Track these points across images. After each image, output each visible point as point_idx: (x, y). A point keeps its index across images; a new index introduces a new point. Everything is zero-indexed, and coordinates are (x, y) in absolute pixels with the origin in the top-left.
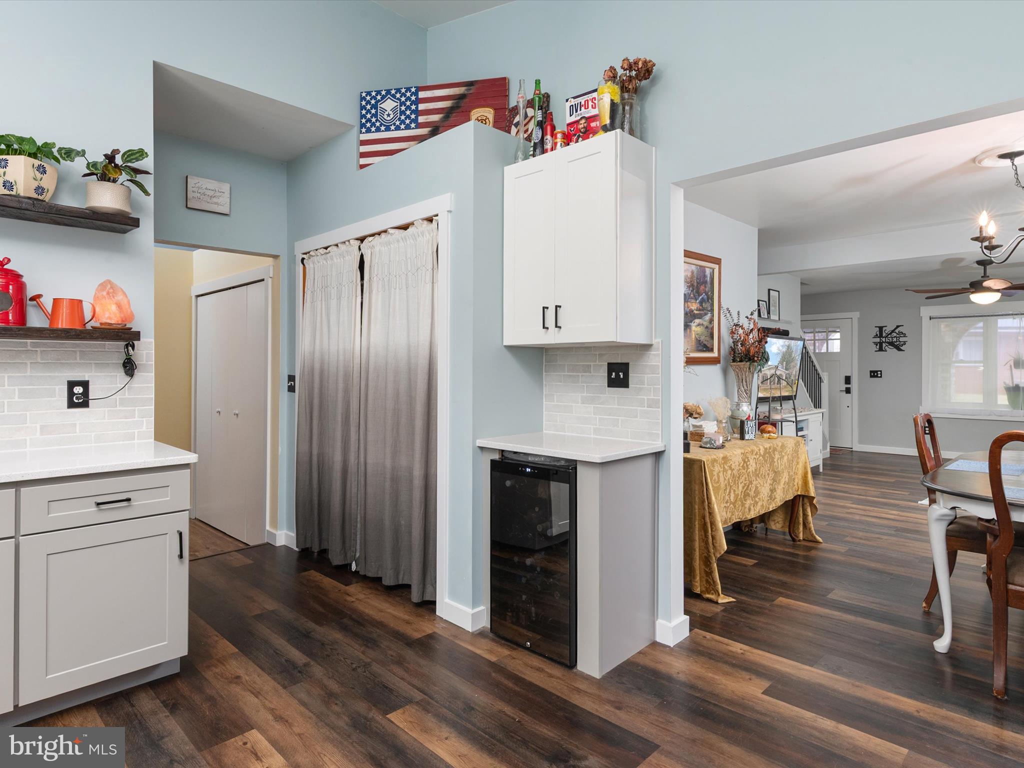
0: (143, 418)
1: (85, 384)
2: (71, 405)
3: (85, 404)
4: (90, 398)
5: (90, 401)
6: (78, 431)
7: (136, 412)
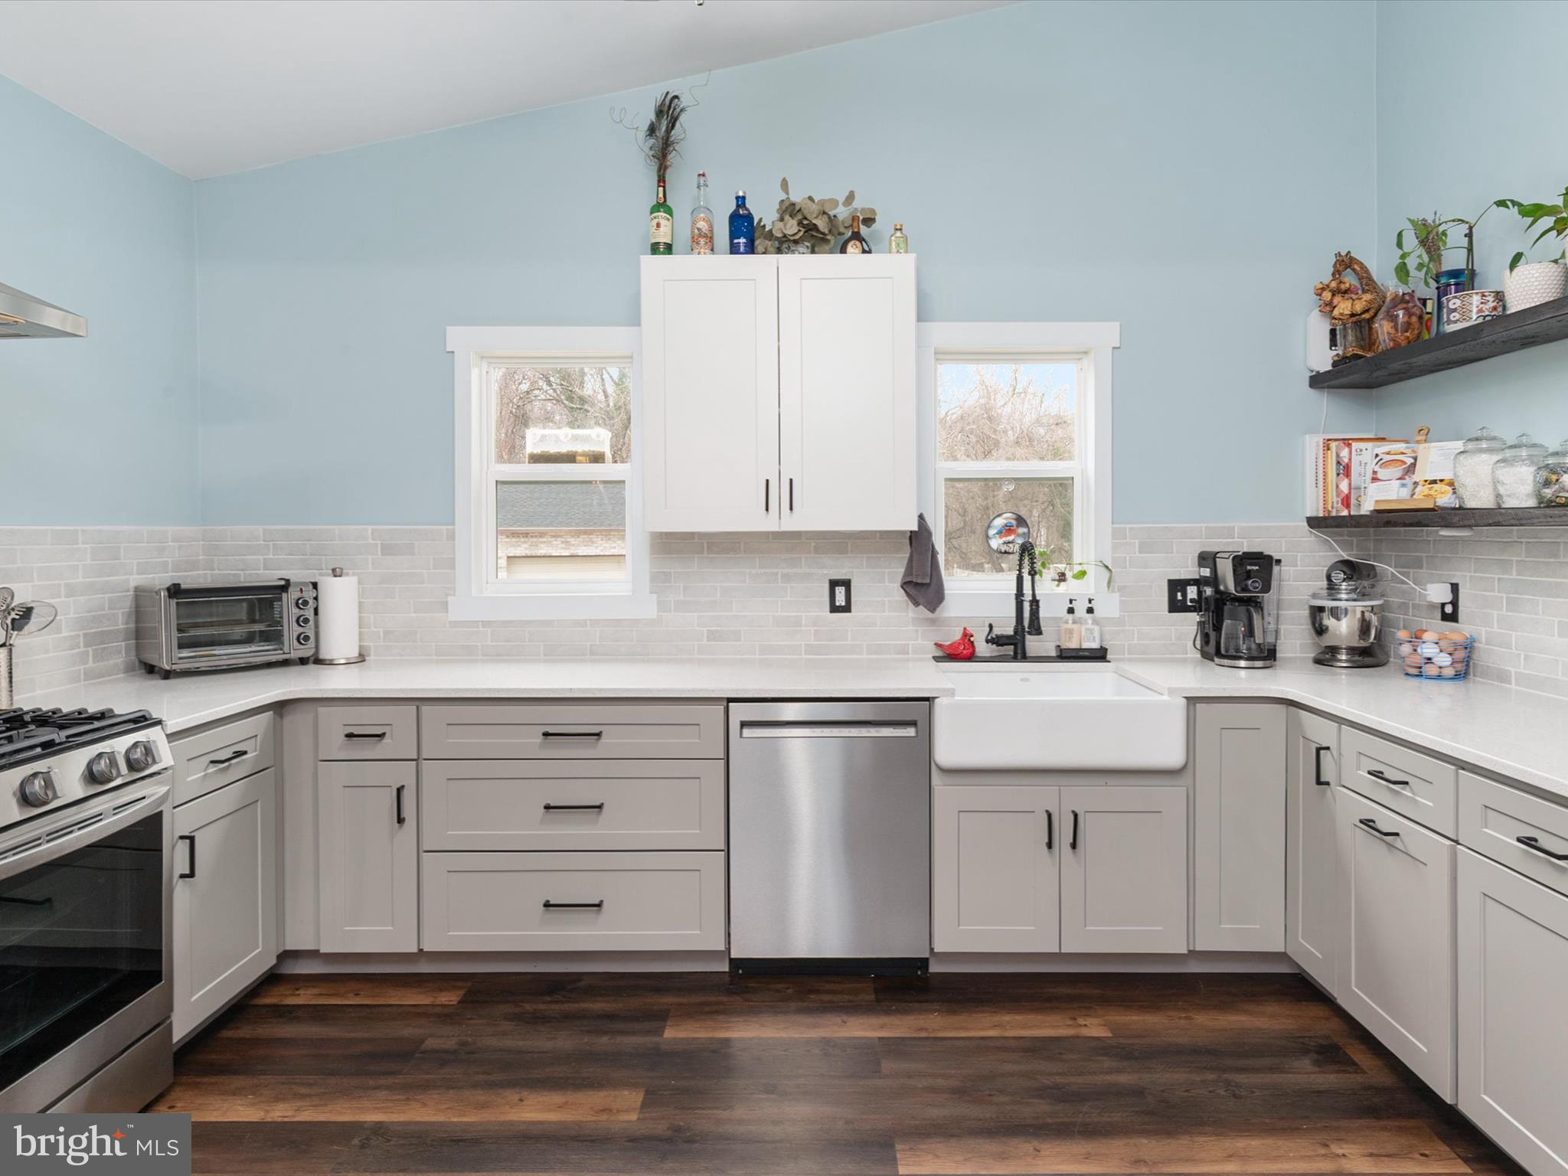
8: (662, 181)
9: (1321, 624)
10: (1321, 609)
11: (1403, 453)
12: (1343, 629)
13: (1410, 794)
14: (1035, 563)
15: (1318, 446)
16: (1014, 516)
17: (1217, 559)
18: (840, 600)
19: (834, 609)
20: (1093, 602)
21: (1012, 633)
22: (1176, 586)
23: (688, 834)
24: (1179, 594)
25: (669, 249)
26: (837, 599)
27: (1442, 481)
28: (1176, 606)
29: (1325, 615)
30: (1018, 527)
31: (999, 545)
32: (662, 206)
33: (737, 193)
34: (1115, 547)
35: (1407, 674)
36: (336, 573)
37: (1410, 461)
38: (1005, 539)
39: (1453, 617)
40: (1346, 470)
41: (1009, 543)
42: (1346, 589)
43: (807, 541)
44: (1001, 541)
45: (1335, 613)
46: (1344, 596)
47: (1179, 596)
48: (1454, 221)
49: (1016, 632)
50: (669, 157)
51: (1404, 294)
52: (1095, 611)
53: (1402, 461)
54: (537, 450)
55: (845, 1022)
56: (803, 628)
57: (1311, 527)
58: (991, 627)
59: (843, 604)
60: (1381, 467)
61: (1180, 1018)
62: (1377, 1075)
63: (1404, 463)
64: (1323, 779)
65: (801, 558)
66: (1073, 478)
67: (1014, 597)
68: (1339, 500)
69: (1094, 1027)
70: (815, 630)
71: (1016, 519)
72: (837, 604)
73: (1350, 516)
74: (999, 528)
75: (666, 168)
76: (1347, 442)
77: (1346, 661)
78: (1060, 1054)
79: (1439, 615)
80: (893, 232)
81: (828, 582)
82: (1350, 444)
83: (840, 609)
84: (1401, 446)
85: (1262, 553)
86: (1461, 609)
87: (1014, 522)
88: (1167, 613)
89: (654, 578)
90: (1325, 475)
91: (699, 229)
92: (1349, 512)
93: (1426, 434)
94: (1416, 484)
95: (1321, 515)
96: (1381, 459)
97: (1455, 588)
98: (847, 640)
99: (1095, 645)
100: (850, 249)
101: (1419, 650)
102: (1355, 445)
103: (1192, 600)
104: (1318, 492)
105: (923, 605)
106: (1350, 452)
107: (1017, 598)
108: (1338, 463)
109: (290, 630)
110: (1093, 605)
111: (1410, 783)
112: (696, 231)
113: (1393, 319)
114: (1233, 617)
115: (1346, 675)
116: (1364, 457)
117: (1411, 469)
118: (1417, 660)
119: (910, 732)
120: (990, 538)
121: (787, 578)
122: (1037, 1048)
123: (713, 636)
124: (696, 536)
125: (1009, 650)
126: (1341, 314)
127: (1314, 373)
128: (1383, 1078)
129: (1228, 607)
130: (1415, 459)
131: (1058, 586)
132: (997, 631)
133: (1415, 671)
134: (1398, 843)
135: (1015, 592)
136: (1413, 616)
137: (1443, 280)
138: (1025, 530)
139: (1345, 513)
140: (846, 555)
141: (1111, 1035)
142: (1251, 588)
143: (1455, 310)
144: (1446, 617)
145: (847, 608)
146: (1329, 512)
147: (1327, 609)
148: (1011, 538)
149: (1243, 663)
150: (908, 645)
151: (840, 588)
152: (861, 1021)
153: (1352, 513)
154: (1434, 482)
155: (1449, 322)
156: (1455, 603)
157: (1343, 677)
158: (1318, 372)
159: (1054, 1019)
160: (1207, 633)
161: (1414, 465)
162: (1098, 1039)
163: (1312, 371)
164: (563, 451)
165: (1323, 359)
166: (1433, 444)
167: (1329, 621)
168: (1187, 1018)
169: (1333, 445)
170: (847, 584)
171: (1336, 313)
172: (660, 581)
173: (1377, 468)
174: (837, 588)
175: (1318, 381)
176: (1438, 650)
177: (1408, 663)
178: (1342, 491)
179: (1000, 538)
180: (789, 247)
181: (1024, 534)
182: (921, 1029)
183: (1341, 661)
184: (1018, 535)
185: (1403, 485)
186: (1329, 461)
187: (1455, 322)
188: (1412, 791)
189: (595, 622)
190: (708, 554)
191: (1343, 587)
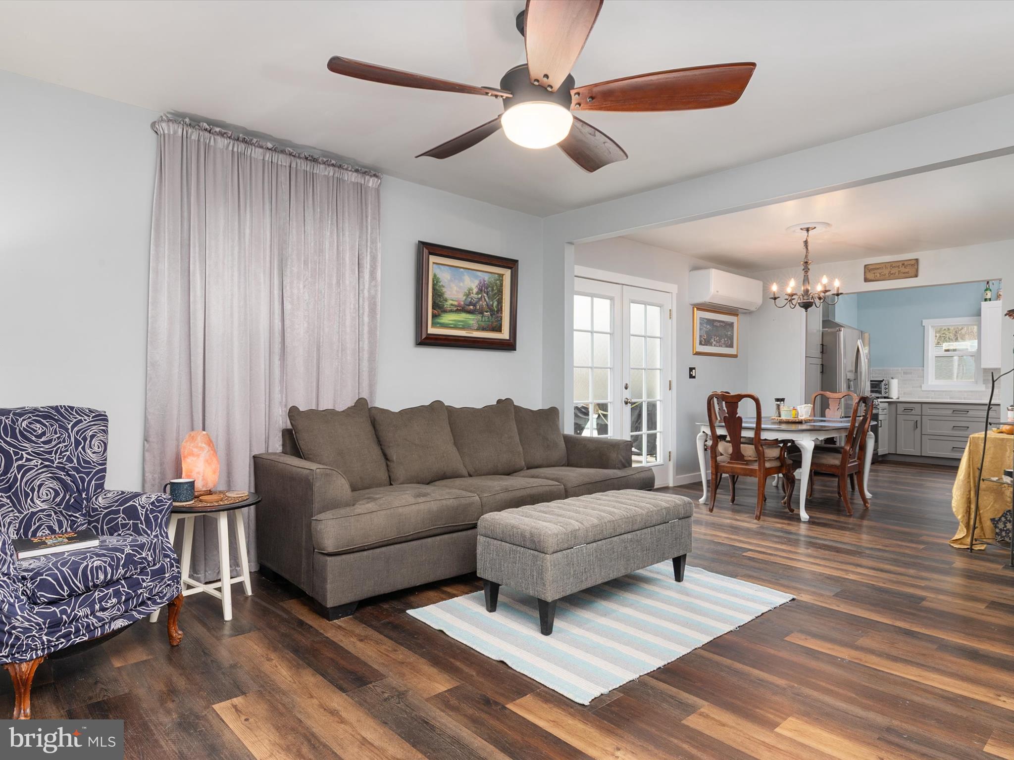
25: (990, 300)
32: (988, 289)
36: (892, 378)
54: (947, 348)
89: (984, 380)
109: (883, 391)
112: (998, 295)
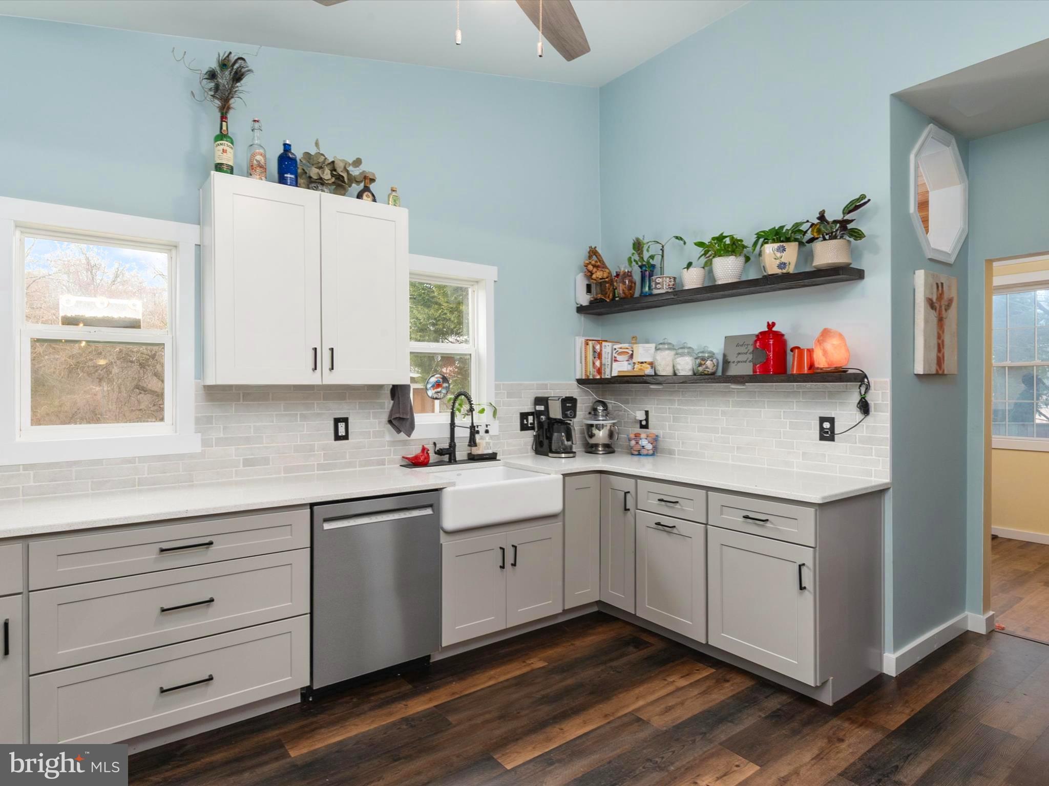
0: (879, 457)
1: (831, 420)
2: (822, 438)
3: (832, 439)
4: (836, 433)
5: (836, 435)
6: (827, 460)
7: (873, 450)
8: (223, 118)
9: (592, 433)
10: (592, 426)
11: (627, 348)
12: (601, 435)
13: (679, 507)
14: (473, 404)
15: (582, 343)
16: (441, 376)
17: (549, 401)
18: (342, 432)
19: (337, 438)
20: (488, 426)
21: (448, 447)
22: (524, 416)
23: (283, 607)
24: (525, 420)
25: (231, 170)
26: (340, 431)
27: (645, 362)
28: (524, 427)
29: (594, 429)
30: (443, 382)
31: (433, 394)
32: (222, 136)
33: (284, 141)
34: (497, 394)
35: (633, 454)
37: (631, 352)
38: (436, 390)
39: (646, 427)
40: (599, 356)
41: (438, 392)
42: (602, 415)
43: (318, 392)
44: (434, 392)
45: (599, 427)
46: (601, 418)
47: (525, 422)
48: (654, 242)
49: (450, 446)
50: (232, 101)
51: (628, 272)
52: (490, 432)
53: (627, 352)
54: (72, 315)
55: (407, 705)
56: (316, 453)
57: (579, 384)
58: (435, 444)
59: (344, 434)
60: (618, 354)
61: (569, 646)
62: (659, 645)
63: (628, 353)
64: (627, 508)
65: (314, 403)
66: (470, 355)
67: (449, 425)
68: (595, 370)
69: (537, 663)
70: (324, 453)
71: (442, 378)
72: (340, 434)
73: (601, 378)
74: (433, 384)
75: (229, 108)
76: (599, 342)
77: (602, 451)
78: (533, 681)
79: (638, 426)
80: (390, 192)
81: (333, 420)
82: (601, 343)
83: (342, 438)
84: (626, 345)
85: (572, 397)
86: (650, 422)
87: (441, 380)
88: (519, 431)
89: (198, 421)
90: (586, 357)
91: (257, 161)
92: (601, 376)
93: (635, 340)
94: (634, 363)
95: (584, 378)
96: (617, 351)
97: (647, 413)
98: (346, 459)
99: (490, 451)
100: (364, 197)
101: (640, 443)
102: (604, 344)
103: (531, 424)
104: (582, 365)
105: (404, 432)
106: (601, 347)
107: (451, 426)
108: (594, 352)
110: (489, 428)
111: (679, 502)
112: (255, 162)
113: (624, 283)
114: (559, 432)
115: (602, 458)
116: (607, 348)
117: (632, 356)
118: (638, 447)
119: (429, 511)
120: (428, 390)
121: (304, 418)
122: (520, 682)
123: (248, 463)
124: (234, 388)
125: (446, 458)
126: (597, 278)
127: (579, 306)
128: (660, 645)
129: (556, 426)
130: (633, 351)
131: (464, 418)
132: (438, 447)
133: (636, 453)
134: (675, 531)
135: (450, 422)
136: (624, 427)
137: (644, 268)
138: (447, 385)
139: (598, 377)
140: (345, 401)
141: (547, 664)
142: (569, 415)
143: (659, 283)
144: (642, 427)
145: (346, 437)
146: (588, 376)
147: (595, 426)
148: (439, 390)
149: (563, 455)
150: (385, 459)
151: (342, 423)
152: (416, 701)
153: (603, 377)
154: (642, 363)
155: (656, 288)
156: (647, 420)
157: (600, 459)
158: (581, 305)
159: (515, 665)
160: (541, 441)
161: (632, 354)
162: (543, 667)
163: (578, 304)
164: (98, 316)
165: (584, 299)
166: (640, 345)
167: (595, 431)
168: (572, 644)
169: (590, 343)
170: (345, 420)
171: (594, 276)
172: (202, 423)
173: (616, 355)
174: (339, 424)
175: (581, 309)
176: (647, 442)
177: (635, 449)
178: (597, 366)
179: (433, 389)
180: (318, 187)
181: (446, 387)
182: (453, 694)
183: (599, 451)
184: (443, 388)
185: (629, 364)
186: (588, 351)
187: (659, 289)
188: (680, 505)
189: (143, 459)
190: (243, 402)
191: (600, 414)
